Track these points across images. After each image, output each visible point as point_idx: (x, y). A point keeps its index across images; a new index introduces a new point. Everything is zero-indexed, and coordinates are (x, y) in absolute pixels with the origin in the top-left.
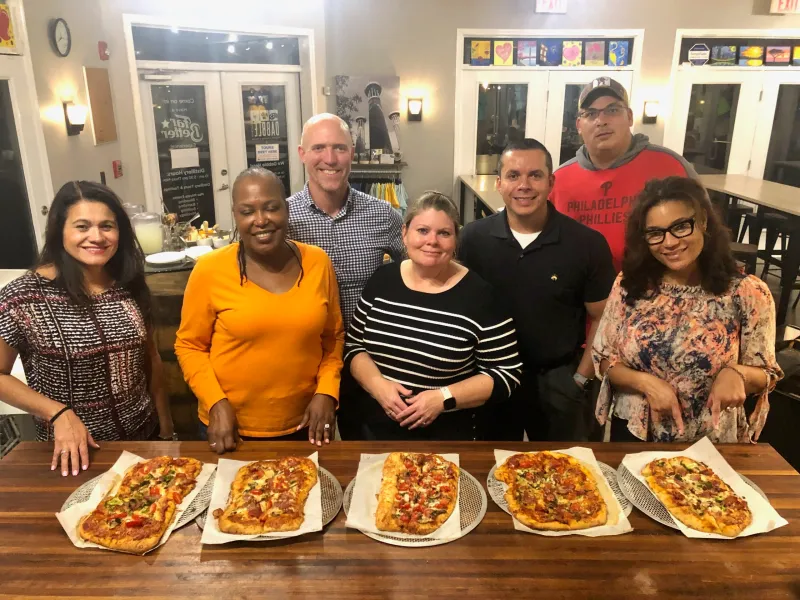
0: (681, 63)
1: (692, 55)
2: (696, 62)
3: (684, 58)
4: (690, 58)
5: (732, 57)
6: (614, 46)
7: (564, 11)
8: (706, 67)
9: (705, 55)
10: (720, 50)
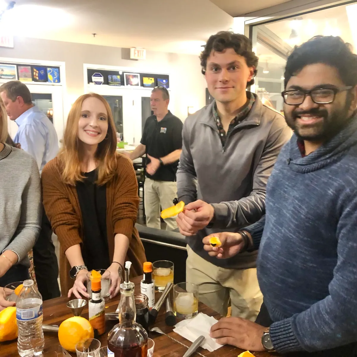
0: (89, 83)
1: (94, 79)
2: (97, 83)
3: (90, 80)
4: (93, 80)
5: (118, 81)
6: (50, 71)
7: (12, 46)
8: (102, 86)
9: (101, 79)
10: (112, 78)
